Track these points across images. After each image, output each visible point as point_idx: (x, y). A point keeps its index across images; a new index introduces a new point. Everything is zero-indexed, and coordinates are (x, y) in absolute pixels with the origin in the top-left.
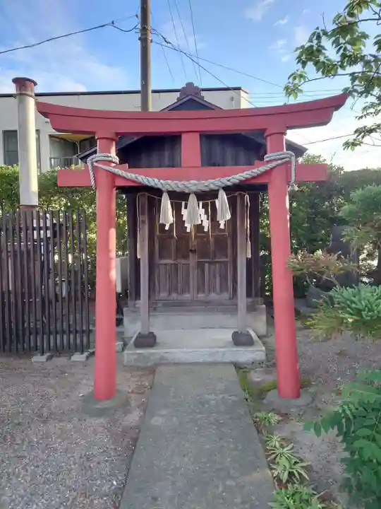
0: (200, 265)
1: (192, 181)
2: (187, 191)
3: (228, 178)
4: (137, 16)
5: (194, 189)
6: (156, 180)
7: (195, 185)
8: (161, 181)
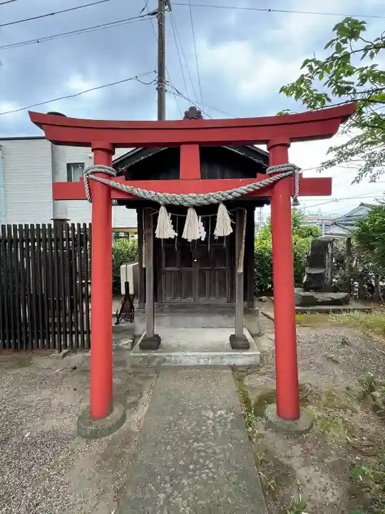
0: (202, 273)
1: (191, 195)
2: (185, 204)
3: (229, 191)
4: (155, 72)
5: (193, 202)
6: (153, 193)
7: (194, 198)
8: (159, 194)
